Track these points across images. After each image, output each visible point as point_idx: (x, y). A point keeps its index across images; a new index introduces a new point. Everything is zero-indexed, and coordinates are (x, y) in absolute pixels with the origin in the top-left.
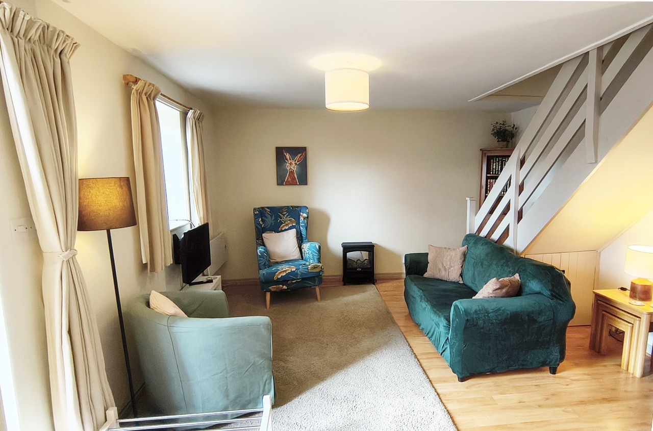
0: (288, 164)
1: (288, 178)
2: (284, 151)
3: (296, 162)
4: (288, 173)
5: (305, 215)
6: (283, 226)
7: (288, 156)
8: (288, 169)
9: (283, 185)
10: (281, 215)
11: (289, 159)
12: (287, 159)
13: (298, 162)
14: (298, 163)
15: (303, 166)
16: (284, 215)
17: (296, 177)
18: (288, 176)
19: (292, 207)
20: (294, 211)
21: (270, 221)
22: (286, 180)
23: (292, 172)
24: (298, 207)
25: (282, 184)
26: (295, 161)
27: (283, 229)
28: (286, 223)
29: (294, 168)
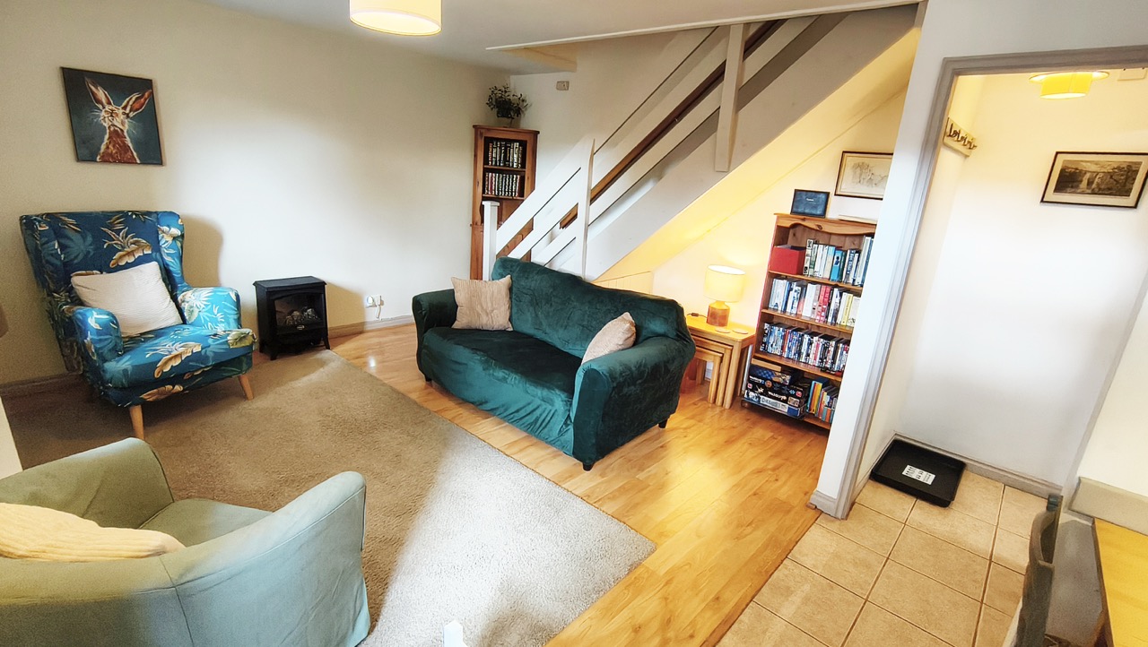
0: (103, 113)
1: (108, 148)
2: (86, 79)
3: (127, 111)
4: (107, 136)
5: (176, 232)
6: (121, 257)
7: (101, 94)
8: (105, 125)
9: (96, 161)
10: (109, 232)
11: (104, 101)
12: (99, 102)
13: (130, 111)
14: (131, 115)
15: (148, 121)
16: (118, 232)
17: (130, 145)
18: (106, 141)
19: (133, 212)
20: (143, 224)
21: (80, 245)
22: (102, 151)
23: (117, 135)
24: (149, 213)
25: (93, 160)
26: (125, 108)
27: (122, 263)
28: (127, 249)
29: (123, 123)
